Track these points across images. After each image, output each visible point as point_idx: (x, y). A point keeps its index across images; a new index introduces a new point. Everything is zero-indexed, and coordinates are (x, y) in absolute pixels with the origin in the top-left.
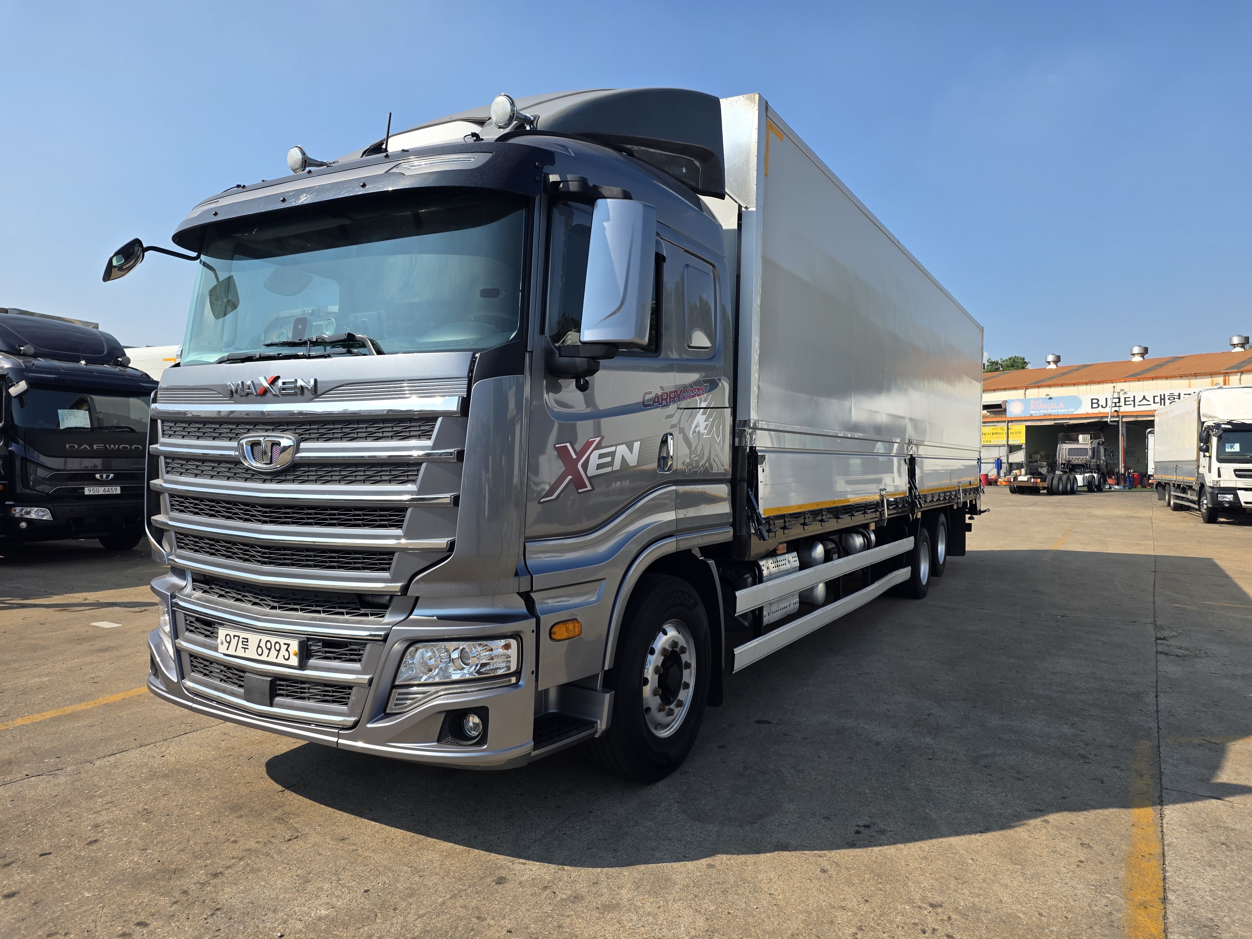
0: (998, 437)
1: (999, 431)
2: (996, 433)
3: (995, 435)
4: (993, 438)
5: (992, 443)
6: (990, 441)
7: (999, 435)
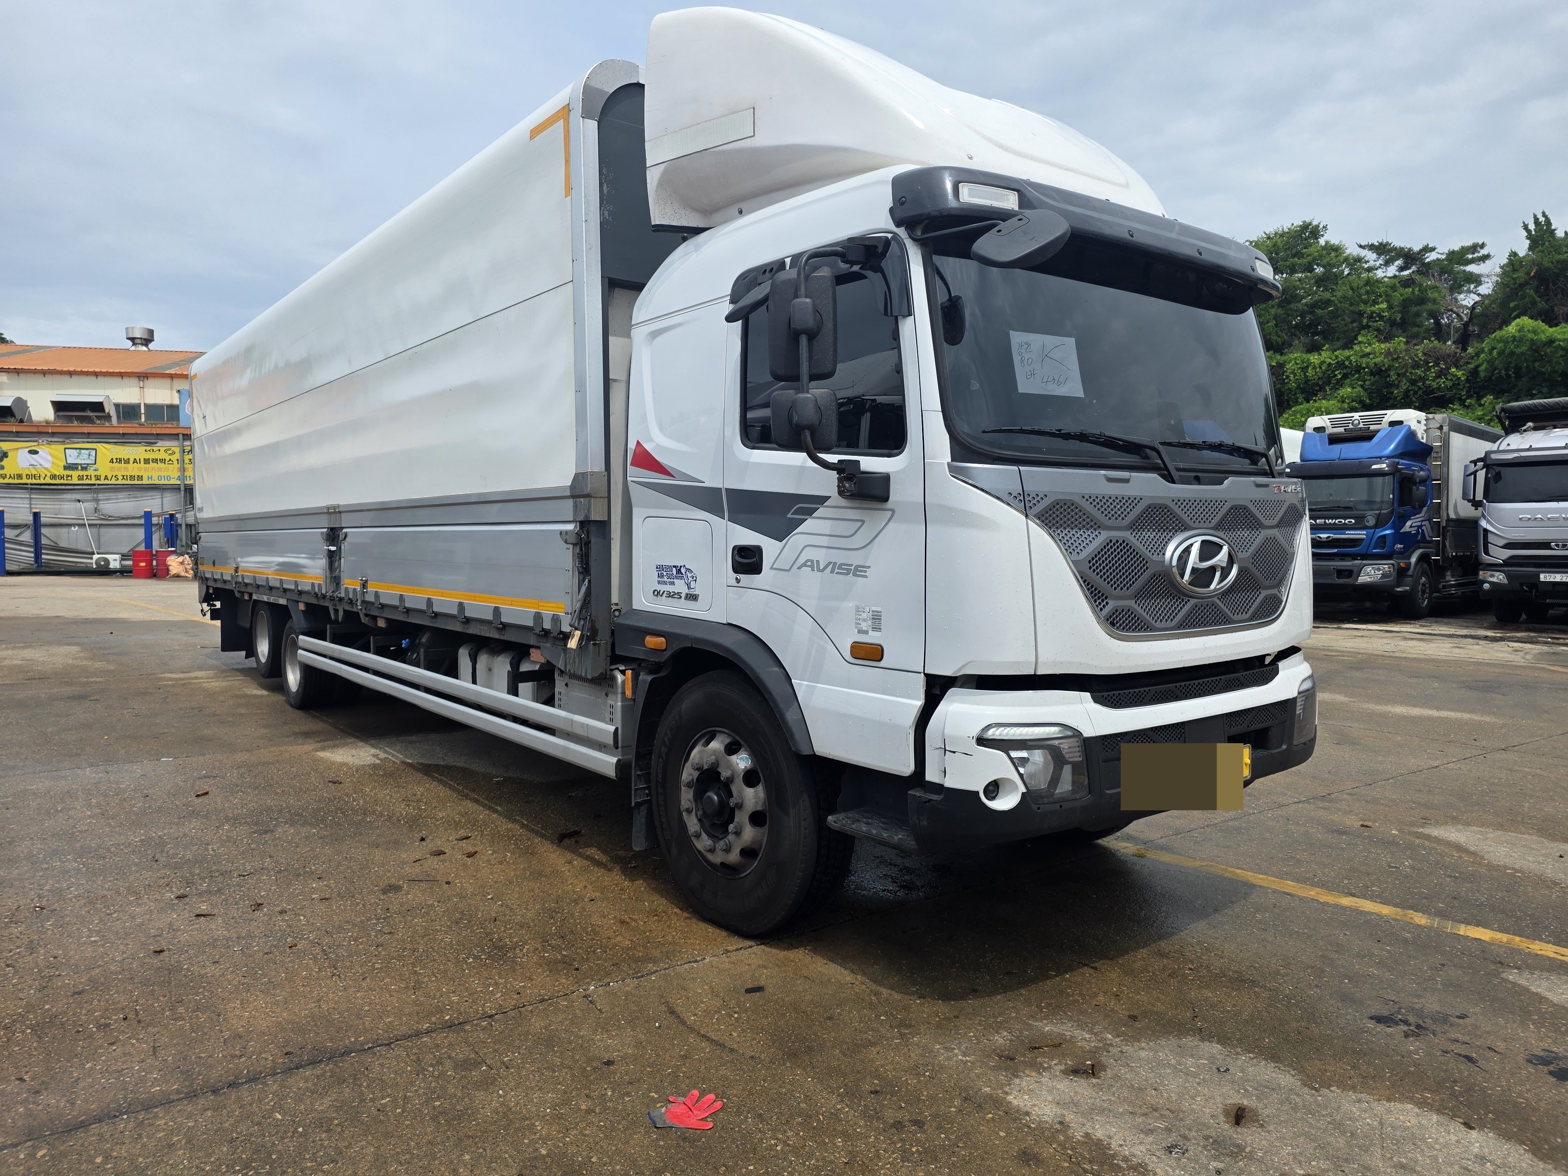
0: (160, 469)
1: (162, 455)
2: (155, 461)
3: (152, 465)
4: (146, 470)
5: (145, 481)
6: (140, 478)
7: (161, 465)
